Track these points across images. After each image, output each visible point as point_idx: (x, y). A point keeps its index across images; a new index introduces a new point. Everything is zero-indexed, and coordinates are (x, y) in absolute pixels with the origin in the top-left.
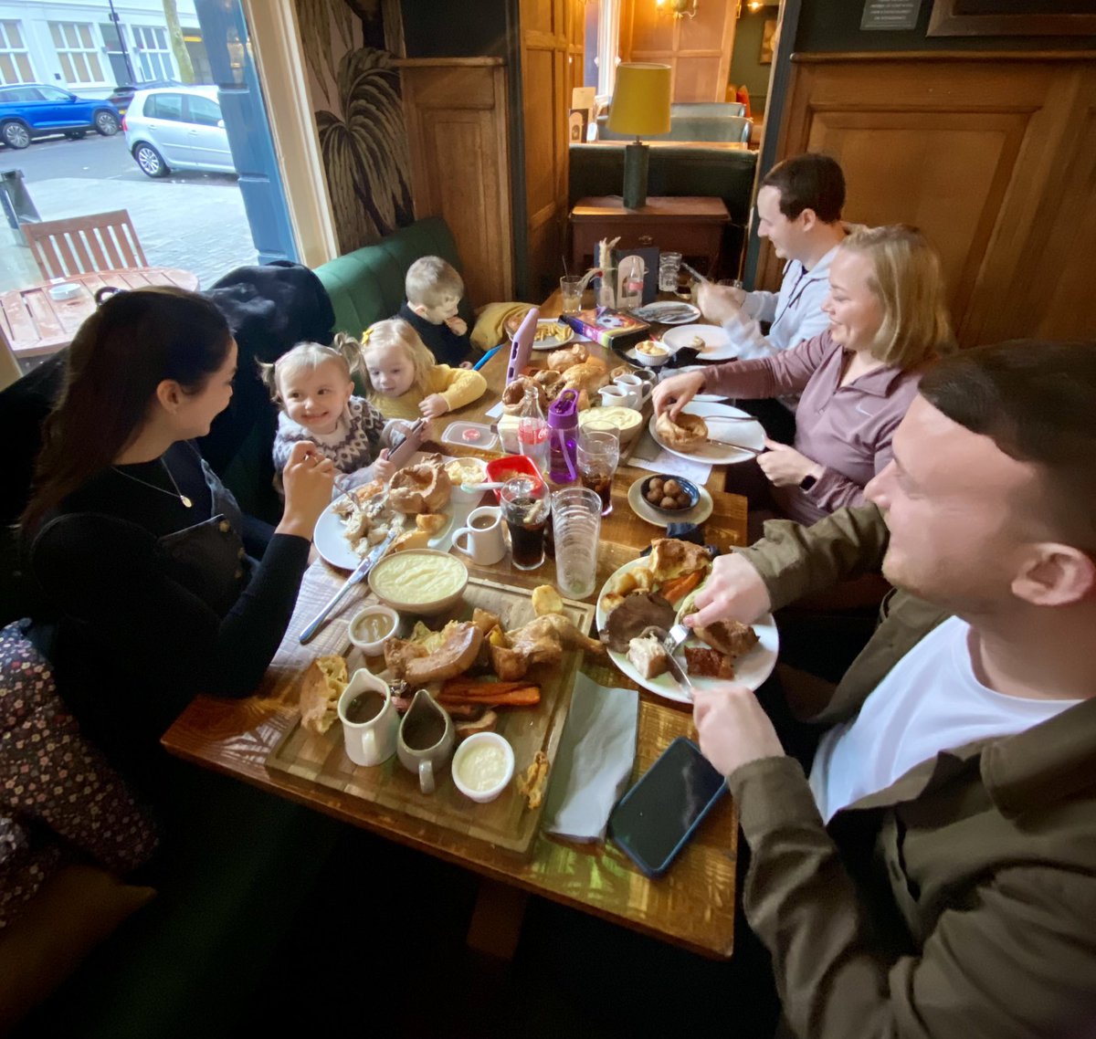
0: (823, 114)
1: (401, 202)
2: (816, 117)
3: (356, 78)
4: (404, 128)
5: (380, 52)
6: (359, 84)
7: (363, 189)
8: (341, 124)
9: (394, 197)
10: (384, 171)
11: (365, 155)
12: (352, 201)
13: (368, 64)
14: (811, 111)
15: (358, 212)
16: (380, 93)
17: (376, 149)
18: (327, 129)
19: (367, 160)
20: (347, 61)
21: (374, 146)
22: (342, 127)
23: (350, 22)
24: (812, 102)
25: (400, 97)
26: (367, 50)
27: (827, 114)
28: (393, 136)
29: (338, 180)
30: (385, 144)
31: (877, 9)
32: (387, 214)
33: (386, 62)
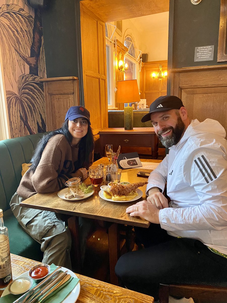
0: (185, 90)
1: (41, 125)
2: (182, 90)
3: (25, 83)
4: (44, 101)
5: (36, 76)
6: (26, 85)
7: (24, 118)
8: (18, 96)
9: (38, 123)
10: (34, 114)
11: (26, 107)
12: (19, 121)
13: (31, 79)
14: (181, 89)
15: (21, 126)
16: (35, 89)
17: (31, 106)
18: (11, 97)
19: (27, 109)
20: (22, 77)
21: (31, 105)
22: (17, 97)
23: (24, 66)
24: (180, 86)
25: (43, 91)
26: (30, 75)
27: (186, 90)
28: (39, 103)
29: (14, 114)
30: (35, 105)
31: (199, 55)
32: (34, 128)
33: (38, 79)
